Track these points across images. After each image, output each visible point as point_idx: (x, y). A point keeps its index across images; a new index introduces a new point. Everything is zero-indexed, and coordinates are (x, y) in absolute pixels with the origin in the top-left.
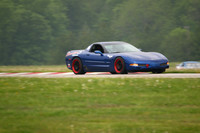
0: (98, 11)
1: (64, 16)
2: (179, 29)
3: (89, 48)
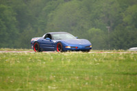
2: (94, 29)
3: (44, 36)
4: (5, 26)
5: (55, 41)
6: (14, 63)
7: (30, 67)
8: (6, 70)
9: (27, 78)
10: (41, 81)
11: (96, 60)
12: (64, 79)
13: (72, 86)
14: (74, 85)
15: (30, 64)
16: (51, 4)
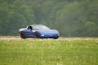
0: (49, 13)
1: (33, 15)
4: (25, 20)
5: (34, 31)
6: (32, 47)
7: (43, 50)
8: (27, 52)
9: (42, 58)
10: (51, 60)
11: (91, 45)
12: (68, 58)
13: (74, 63)
14: (75, 62)
15: (44, 48)
16: (59, 5)
